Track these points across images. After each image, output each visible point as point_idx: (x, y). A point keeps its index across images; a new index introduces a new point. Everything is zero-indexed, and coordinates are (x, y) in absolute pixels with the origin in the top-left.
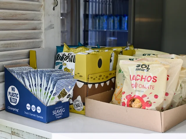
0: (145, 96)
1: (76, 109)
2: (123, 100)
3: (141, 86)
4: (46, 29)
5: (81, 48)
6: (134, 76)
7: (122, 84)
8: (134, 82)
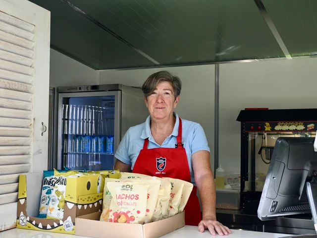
0: (129, 212)
1: (66, 229)
2: (110, 217)
3: (125, 203)
4: (34, 154)
5: (71, 172)
6: (120, 195)
7: (109, 205)
8: (119, 200)
